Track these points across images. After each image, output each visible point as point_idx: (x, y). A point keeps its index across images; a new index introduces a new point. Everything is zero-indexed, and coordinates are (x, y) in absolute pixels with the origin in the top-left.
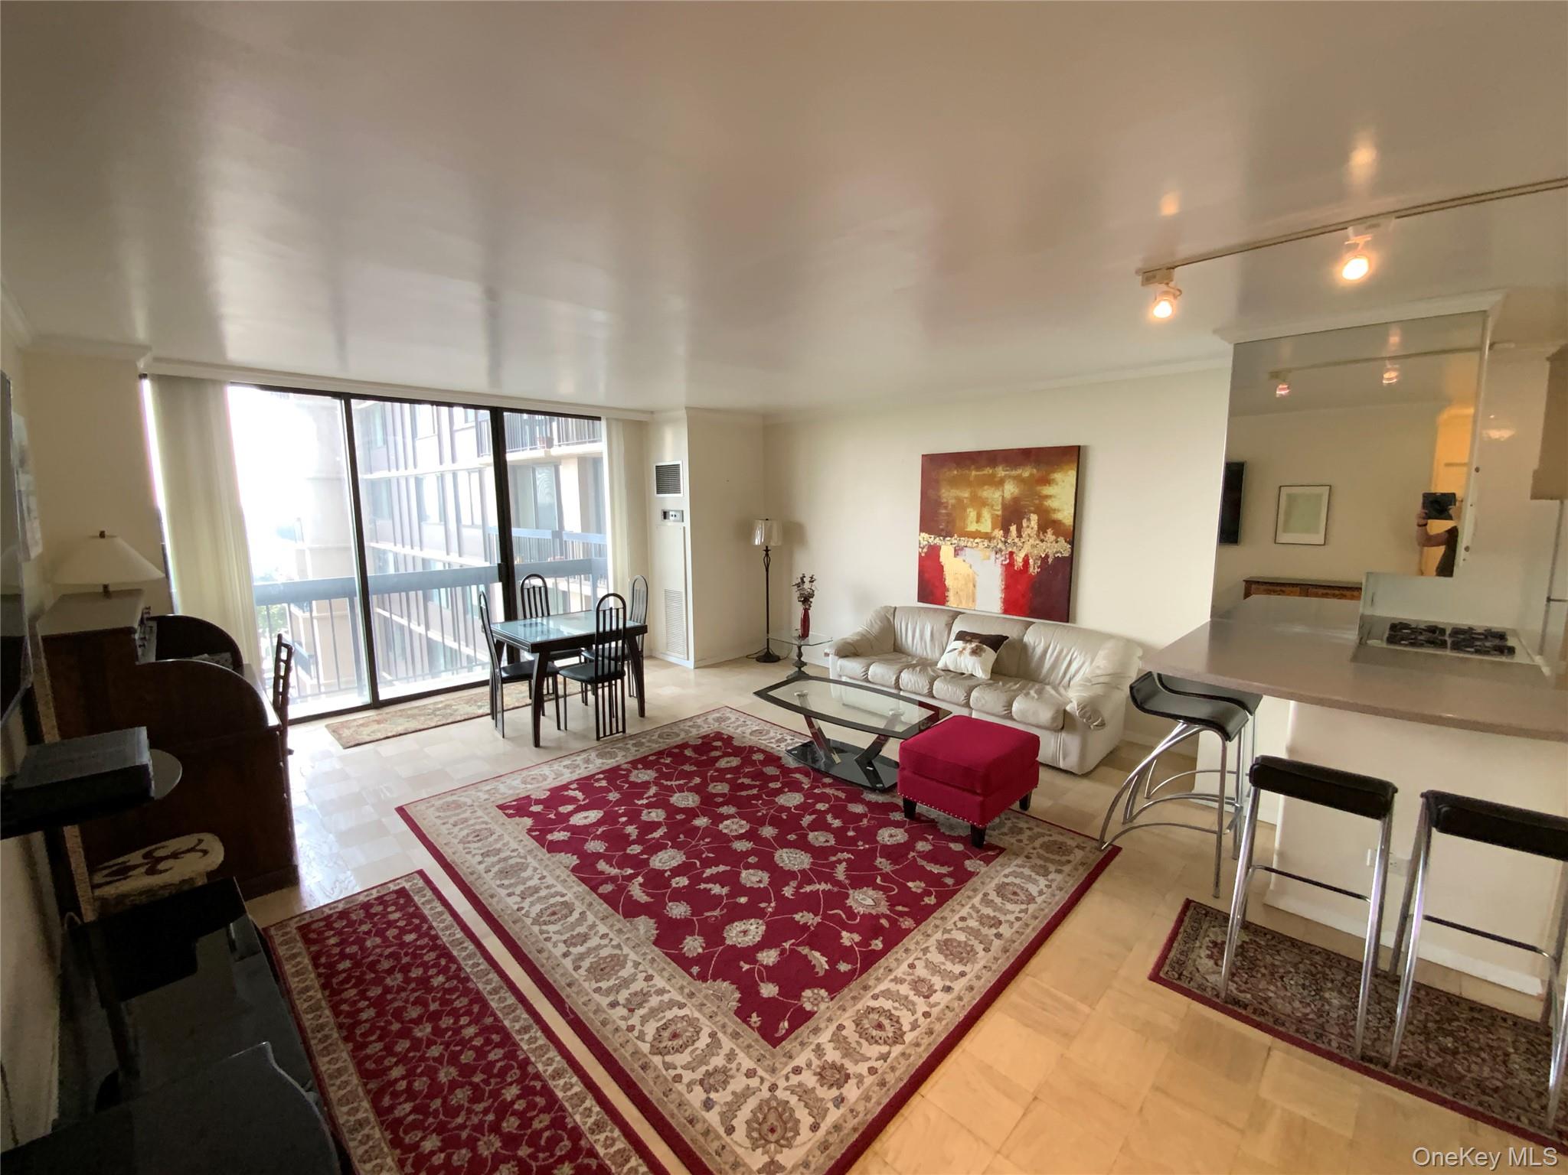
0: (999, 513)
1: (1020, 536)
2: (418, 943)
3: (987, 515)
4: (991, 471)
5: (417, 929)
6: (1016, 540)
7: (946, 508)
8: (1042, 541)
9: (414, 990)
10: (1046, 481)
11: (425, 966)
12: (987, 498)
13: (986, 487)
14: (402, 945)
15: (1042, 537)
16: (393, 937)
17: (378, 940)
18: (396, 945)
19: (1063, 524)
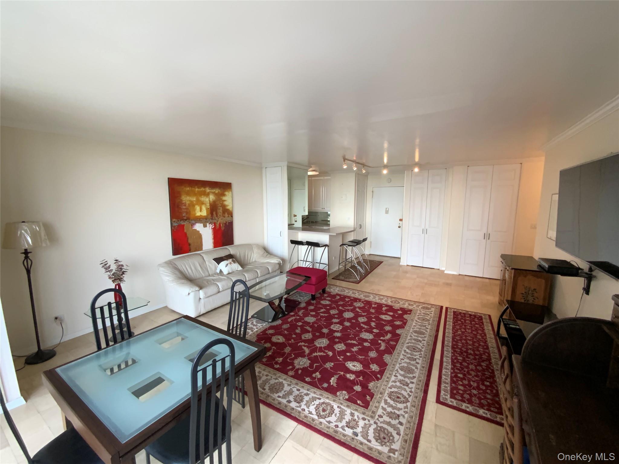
0: (209, 207)
1: (217, 216)
2: (459, 372)
3: (204, 208)
4: (204, 190)
5: (456, 376)
6: (216, 218)
7: (185, 205)
8: (224, 217)
9: (468, 361)
10: (224, 195)
11: (461, 364)
12: (204, 201)
13: (203, 196)
14: (464, 375)
15: (224, 216)
16: (466, 380)
17: (472, 383)
18: (467, 377)
19: (230, 210)
